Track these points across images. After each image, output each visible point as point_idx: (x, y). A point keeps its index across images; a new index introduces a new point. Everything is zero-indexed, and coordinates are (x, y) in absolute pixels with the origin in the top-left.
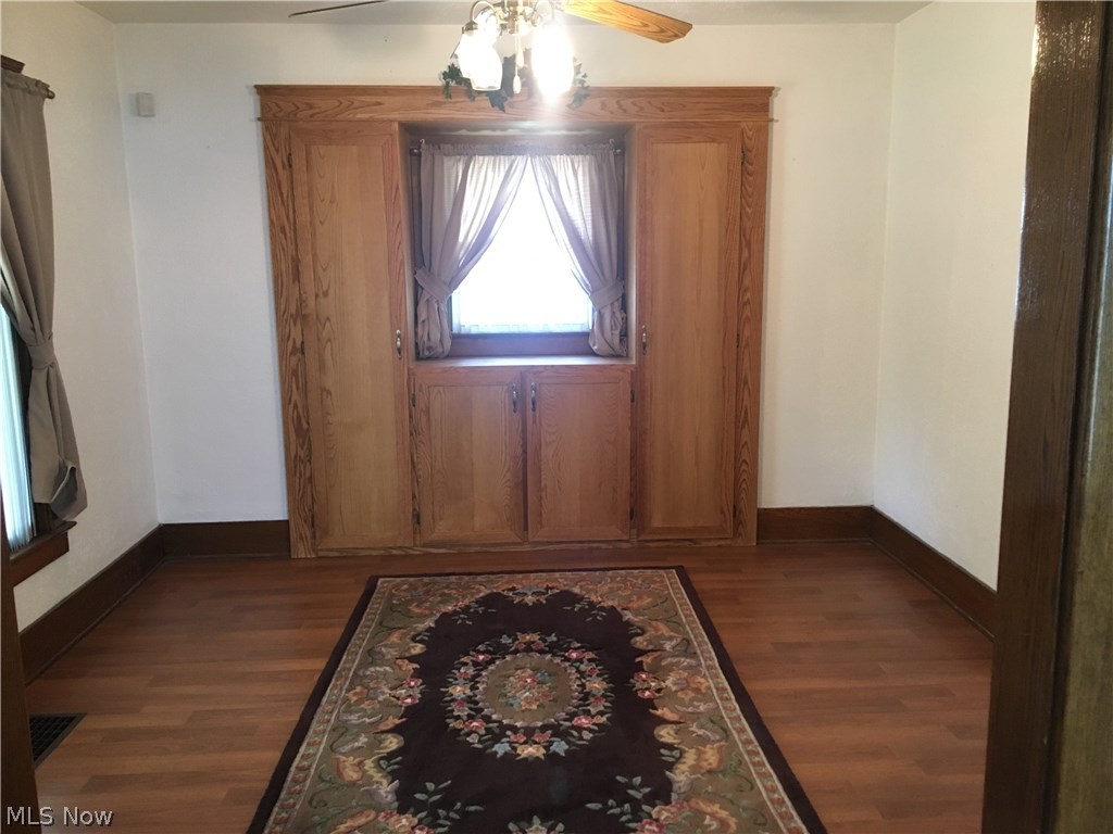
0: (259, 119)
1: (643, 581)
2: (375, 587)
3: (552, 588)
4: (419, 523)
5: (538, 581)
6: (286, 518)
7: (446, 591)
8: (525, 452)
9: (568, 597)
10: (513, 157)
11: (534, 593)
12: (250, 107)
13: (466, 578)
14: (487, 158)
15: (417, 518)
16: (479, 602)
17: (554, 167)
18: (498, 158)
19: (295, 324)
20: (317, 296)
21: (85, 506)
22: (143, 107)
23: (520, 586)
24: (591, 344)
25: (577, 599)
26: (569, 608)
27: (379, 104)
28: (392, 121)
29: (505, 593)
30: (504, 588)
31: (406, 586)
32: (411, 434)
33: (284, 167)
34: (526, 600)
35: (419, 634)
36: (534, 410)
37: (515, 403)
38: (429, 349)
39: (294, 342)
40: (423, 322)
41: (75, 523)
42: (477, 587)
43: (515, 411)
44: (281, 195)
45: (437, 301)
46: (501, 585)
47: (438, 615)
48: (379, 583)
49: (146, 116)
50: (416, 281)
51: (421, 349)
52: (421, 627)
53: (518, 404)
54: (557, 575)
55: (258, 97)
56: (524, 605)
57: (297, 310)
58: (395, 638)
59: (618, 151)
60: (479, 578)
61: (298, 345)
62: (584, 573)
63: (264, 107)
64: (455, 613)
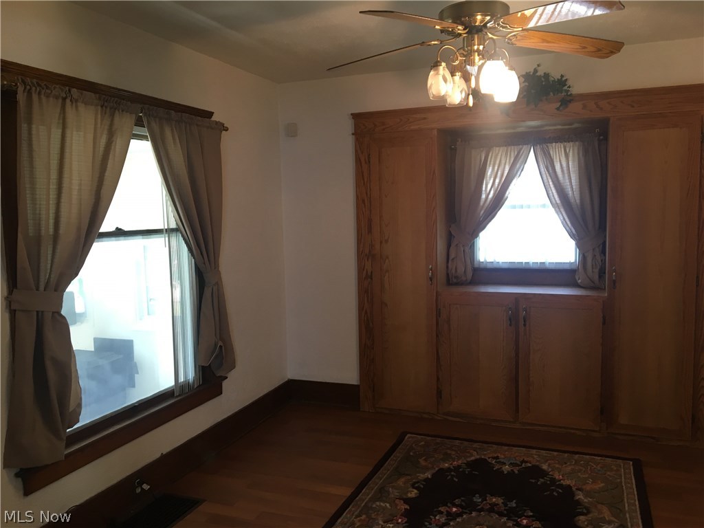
0: (353, 134)
1: (601, 467)
2: (404, 439)
3: (526, 462)
4: (441, 398)
5: (518, 454)
6: (359, 383)
7: (449, 452)
8: (517, 355)
9: (536, 471)
10: (521, 146)
11: (511, 463)
12: (348, 126)
13: (466, 443)
14: (501, 149)
15: (439, 393)
16: (469, 464)
17: (551, 153)
18: (509, 148)
19: (368, 260)
20: (381, 242)
21: (234, 367)
22: (292, 131)
23: (503, 457)
24: (577, 279)
25: (544, 474)
26: (534, 481)
27: (425, 119)
28: (433, 129)
29: (490, 460)
30: (491, 455)
31: (423, 443)
32: (437, 336)
33: (366, 163)
34: (503, 468)
35: (418, 482)
36: (525, 325)
37: (510, 319)
38: (456, 277)
39: (367, 272)
40: (453, 259)
41: (227, 378)
42: (471, 451)
43: (510, 325)
44: (364, 179)
45: (463, 246)
46: (488, 454)
47: (437, 469)
48: (406, 438)
49: (292, 136)
50: (450, 232)
51: (450, 277)
52: (422, 476)
53: (513, 319)
54: (534, 451)
55: (353, 121)
56: (500, 472)
57: (370, 251)
58: (401, 482)
59: (602, 137)
60: (476, 445)
61: (369, 274)
62: (555, 453)
63: (356, 126)
64: (449, 469)
